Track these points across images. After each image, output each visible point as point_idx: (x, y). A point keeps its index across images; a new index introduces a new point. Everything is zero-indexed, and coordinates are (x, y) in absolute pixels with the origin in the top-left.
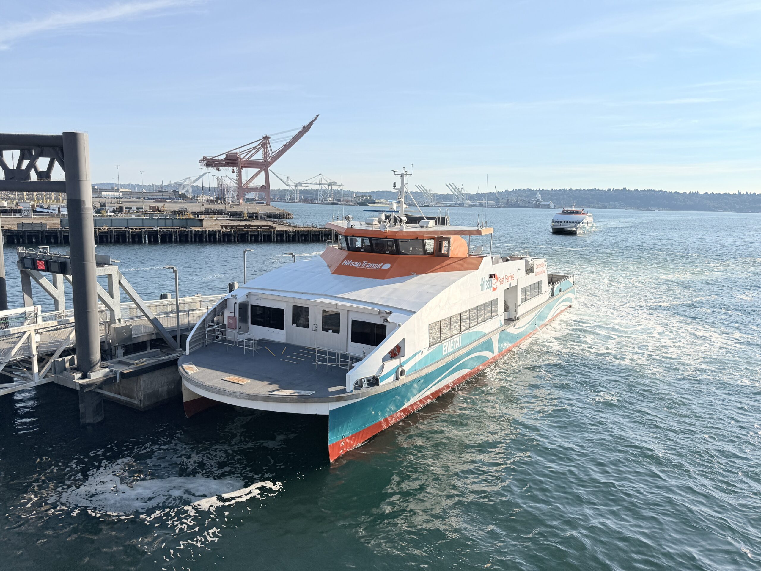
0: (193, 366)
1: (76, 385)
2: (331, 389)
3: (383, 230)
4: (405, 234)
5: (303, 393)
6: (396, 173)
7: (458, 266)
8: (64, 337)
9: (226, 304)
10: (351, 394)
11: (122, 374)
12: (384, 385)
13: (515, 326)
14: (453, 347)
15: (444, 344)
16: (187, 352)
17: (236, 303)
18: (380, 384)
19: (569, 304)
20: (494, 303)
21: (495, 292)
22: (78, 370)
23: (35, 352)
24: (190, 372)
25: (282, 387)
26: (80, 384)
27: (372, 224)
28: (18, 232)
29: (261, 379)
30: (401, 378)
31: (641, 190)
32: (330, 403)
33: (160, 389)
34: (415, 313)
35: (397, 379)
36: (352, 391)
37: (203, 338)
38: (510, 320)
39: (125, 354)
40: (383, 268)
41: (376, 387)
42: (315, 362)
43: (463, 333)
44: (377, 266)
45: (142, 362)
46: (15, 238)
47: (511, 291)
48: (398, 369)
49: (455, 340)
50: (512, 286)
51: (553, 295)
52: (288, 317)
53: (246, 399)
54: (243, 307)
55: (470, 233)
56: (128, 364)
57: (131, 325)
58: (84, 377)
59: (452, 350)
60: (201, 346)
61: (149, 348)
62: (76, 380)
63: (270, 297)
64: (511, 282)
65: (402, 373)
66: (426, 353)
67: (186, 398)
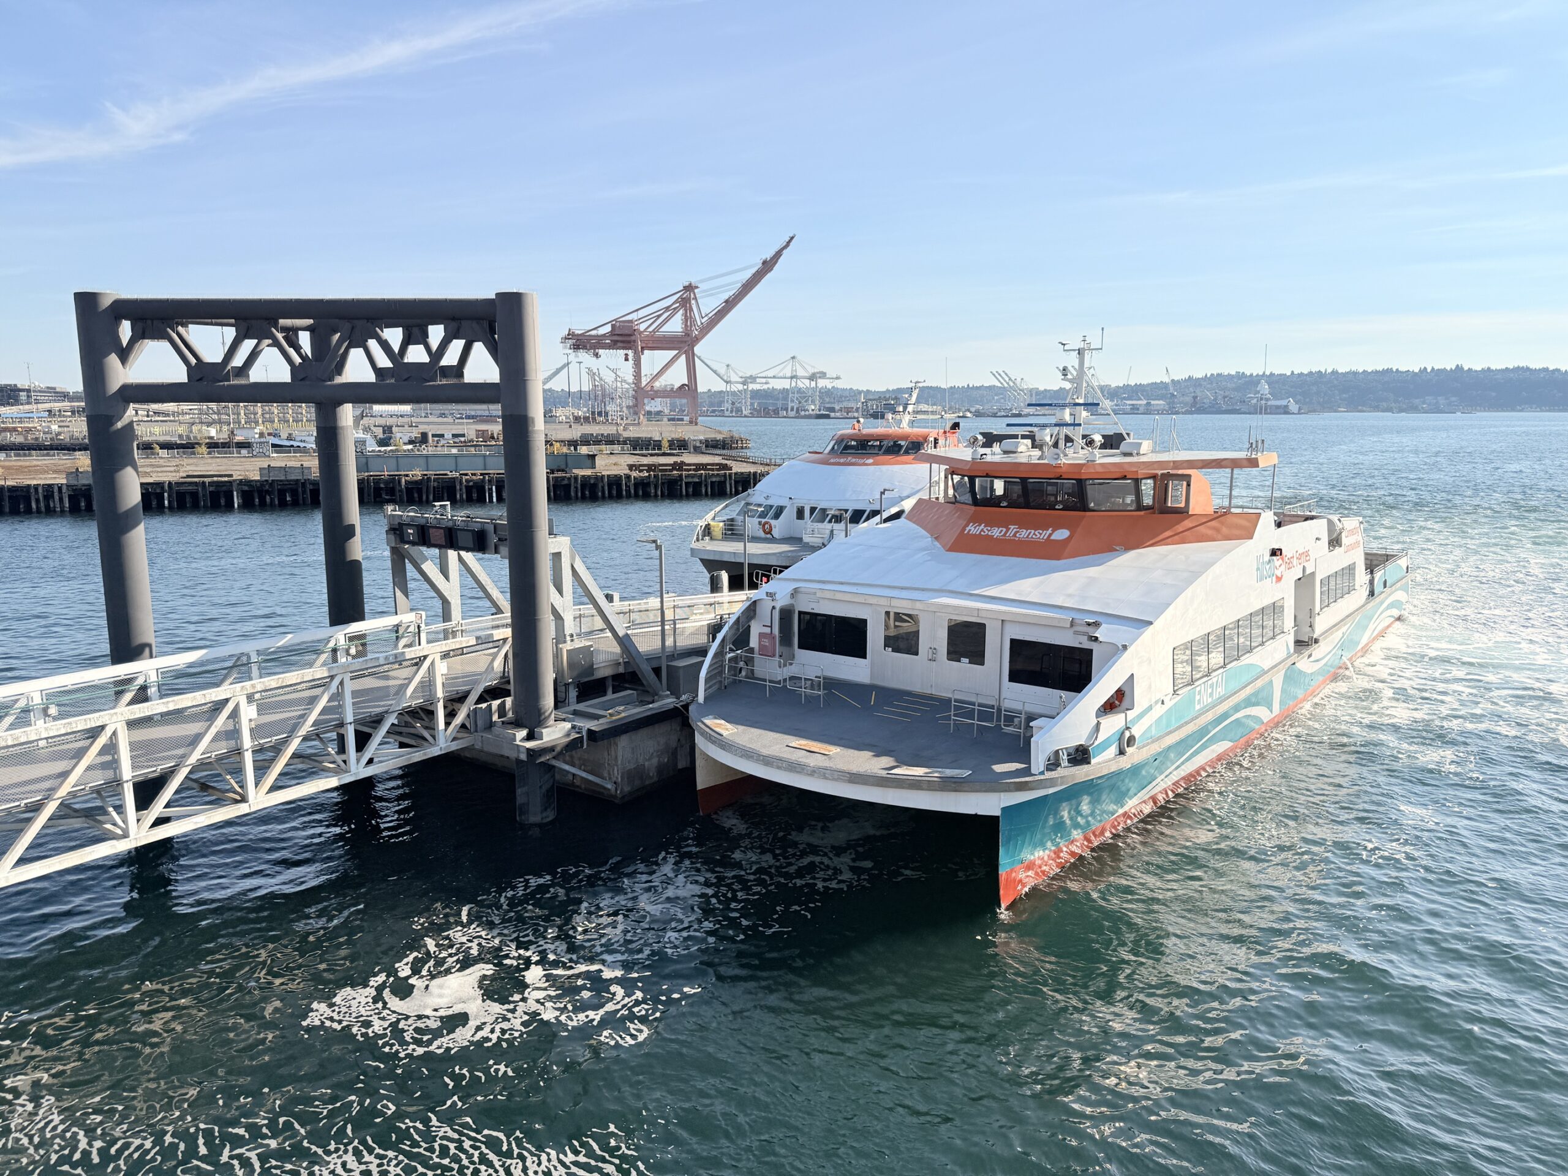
0: (723, 722)
1: (519, 751)
2: (999, 768)
3: (1054, 463)
4: (1100, 470)
5: (949, 772)
6: (1066, 347)
7: (1210, 532)
8: (482, 666)
9: (755, 611)
10: (1042, 777)
11: (590, 731)
12: (1099, 764)
13: (1310, 656)
14: (1211, 694)
15: (1198, 689)
16: (701, 698)
17: (774, 608)
18: (1093, 761)
19: (1396, 613)
20: (1275, 609)
21: (1279, 585)
22: (517, 724)
23: (440, 694)
24: (725, 733)
25: (902, 762)
26: (528, 749)
27: (1015, 452)
28: (262, 483)
29: (859, 747)
30: (1129, 750)
31: (1499, 368)
32: (1002, 794)
33: (647, 764)
34: (1151, 623)
35: (1122, 752)
36: (1042, 773)
37: (721, 672)
38: (1301, 644)
39: (580, 699)
40: (1053, 537)
41: (1085, 767)
42: (949, 718)
43: (1229, 666)
44: (1040, 535)
45: (619, 713)
46: (256, 495)
47: (1304, 582)
48: (1123, 733)
49: (1215, 680)
50: (1308, 572)
51: (1372, 593)
52: (875, 636)
53: (844, 781)
54: (786, 614)
55: (1235, 464)
56: (596, 717)
57: (591, 646)
58: (530, 737)
59: (1210, 700)
60: (717, 686)
61: (610, 690)
62: (518, 742)
63: (839, 596)
64: (1306, 564)
65: (1131, 741)
66: (1169, 704)
67: (703, 780)
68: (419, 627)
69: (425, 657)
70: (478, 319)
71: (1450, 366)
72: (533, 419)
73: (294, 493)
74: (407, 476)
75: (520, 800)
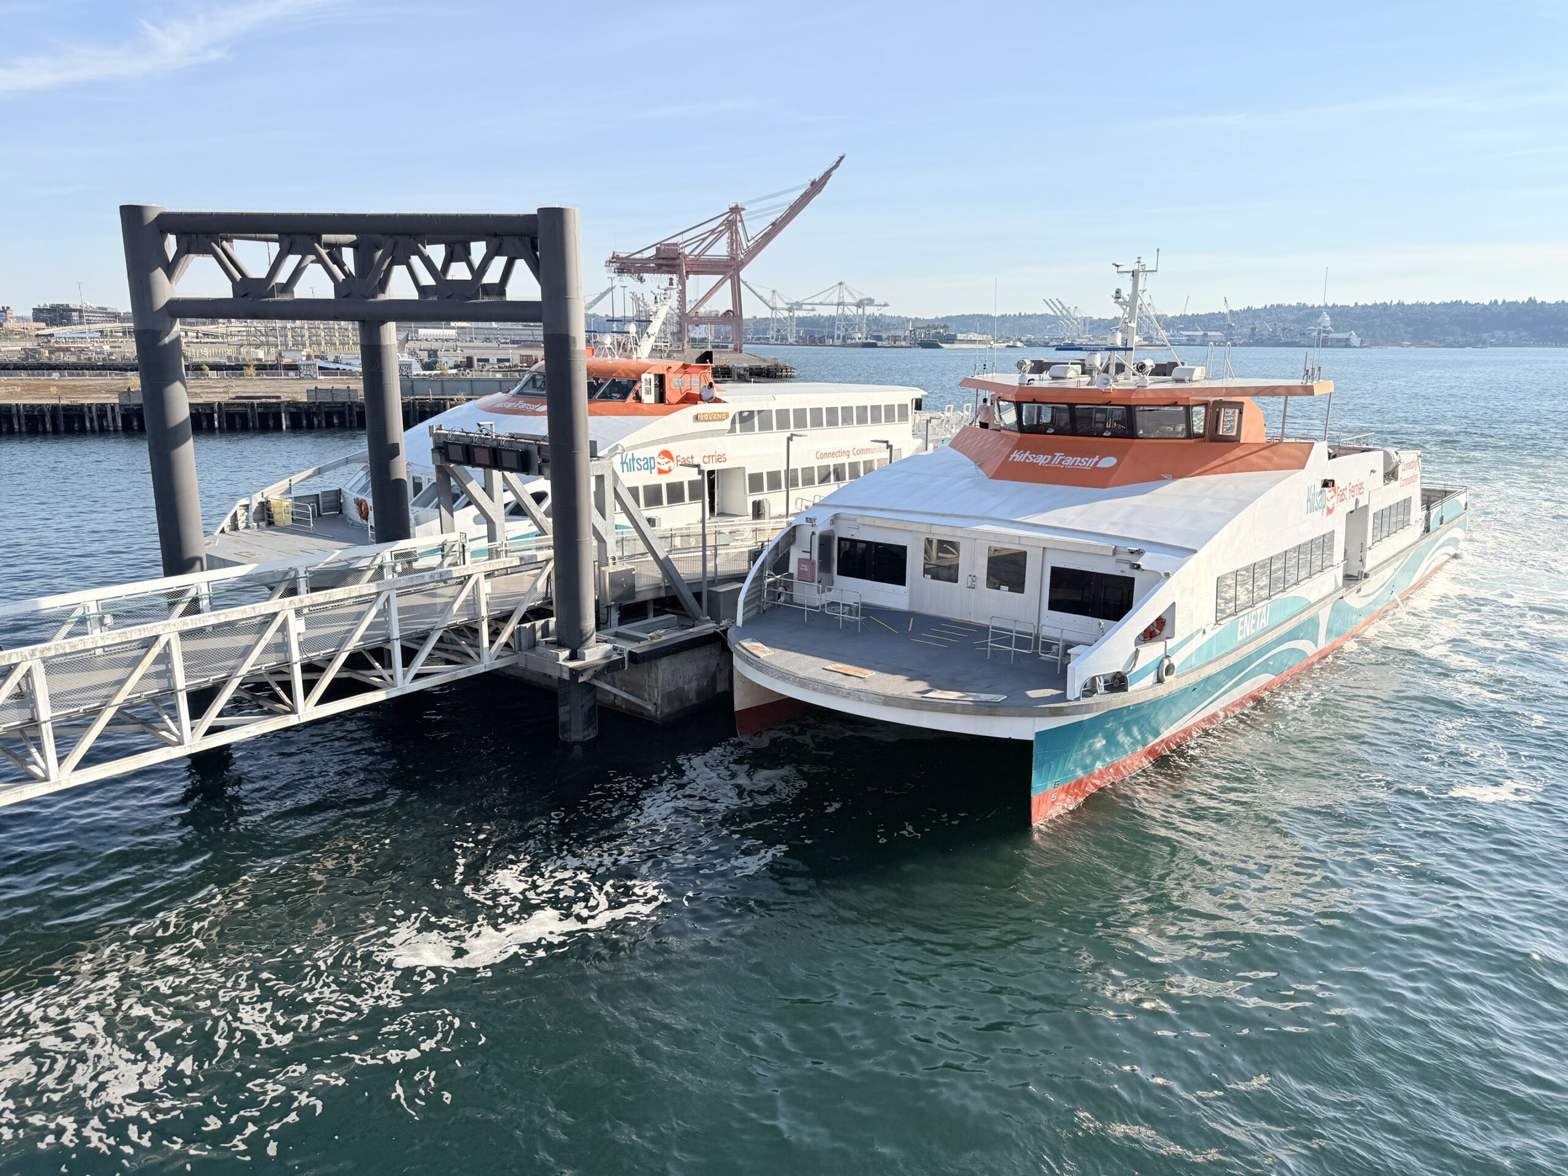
0: (760, 645)
1: (561, 670)
2: (1033, 694)
3: (1103, 388)
4: (1150, 396)
5: (984, 697)
7: (1261, 462)
8: (525, 588)
9: (794, 536)
10: (1077, 703)
11: (631, 653)
12: (1136, 691)
13: (1359, 591)
14: (1255, 626)
15: (1241, 619)
16: (739, 621)
17: (813, 533)
18: (1130, 689)
19: (1452, 550)
20: (1325, 542)
21: (1330, 517)
22: (560, 644)
23: (484, 613)
24: (762, 656)
25: (935, 686)
26: (571, 669)
27: (1064, 378)
28: (310, 405)
29: (894, 671)
30: (1168, 679)
32: (1037, 719)
33: (686, 687)
34: (1195, 552)
35: (1160, 681)
36: (1078, 699)
37: (759, 597)
38: (1350, 578)
39: (622, 621)
40: (1099, 465)
41: (1122, 695)
42: (986, 645)
43: (1274, 598)
44: (1087, 463)
45: (660, 636)
46: (304, 417)
47: (1356, 515)
48: (1162, 661)
49: (1259, 611)
50: (1361, 505)
51: (1427, 530)
52: (914, 563)
53: (879, 703)
54: (825, 541)
55: (1289, 391)
56: (638, 640)
57: (633, 569)
58: (573, 657)
59: (1253, 631)
60: (755, 611)
61: (651, 614)
62: (560, 662)
63: (878, 523)
64: (1359, 497)
65: (1170, 669)
66: (1210, 634)
67: (740, 702)
68: (463, 546)
69: (470, 576)
70: (520, 235)
71: (1522, 298)
72: (574, 339)
74: (452, 400)
75: (563, 718)
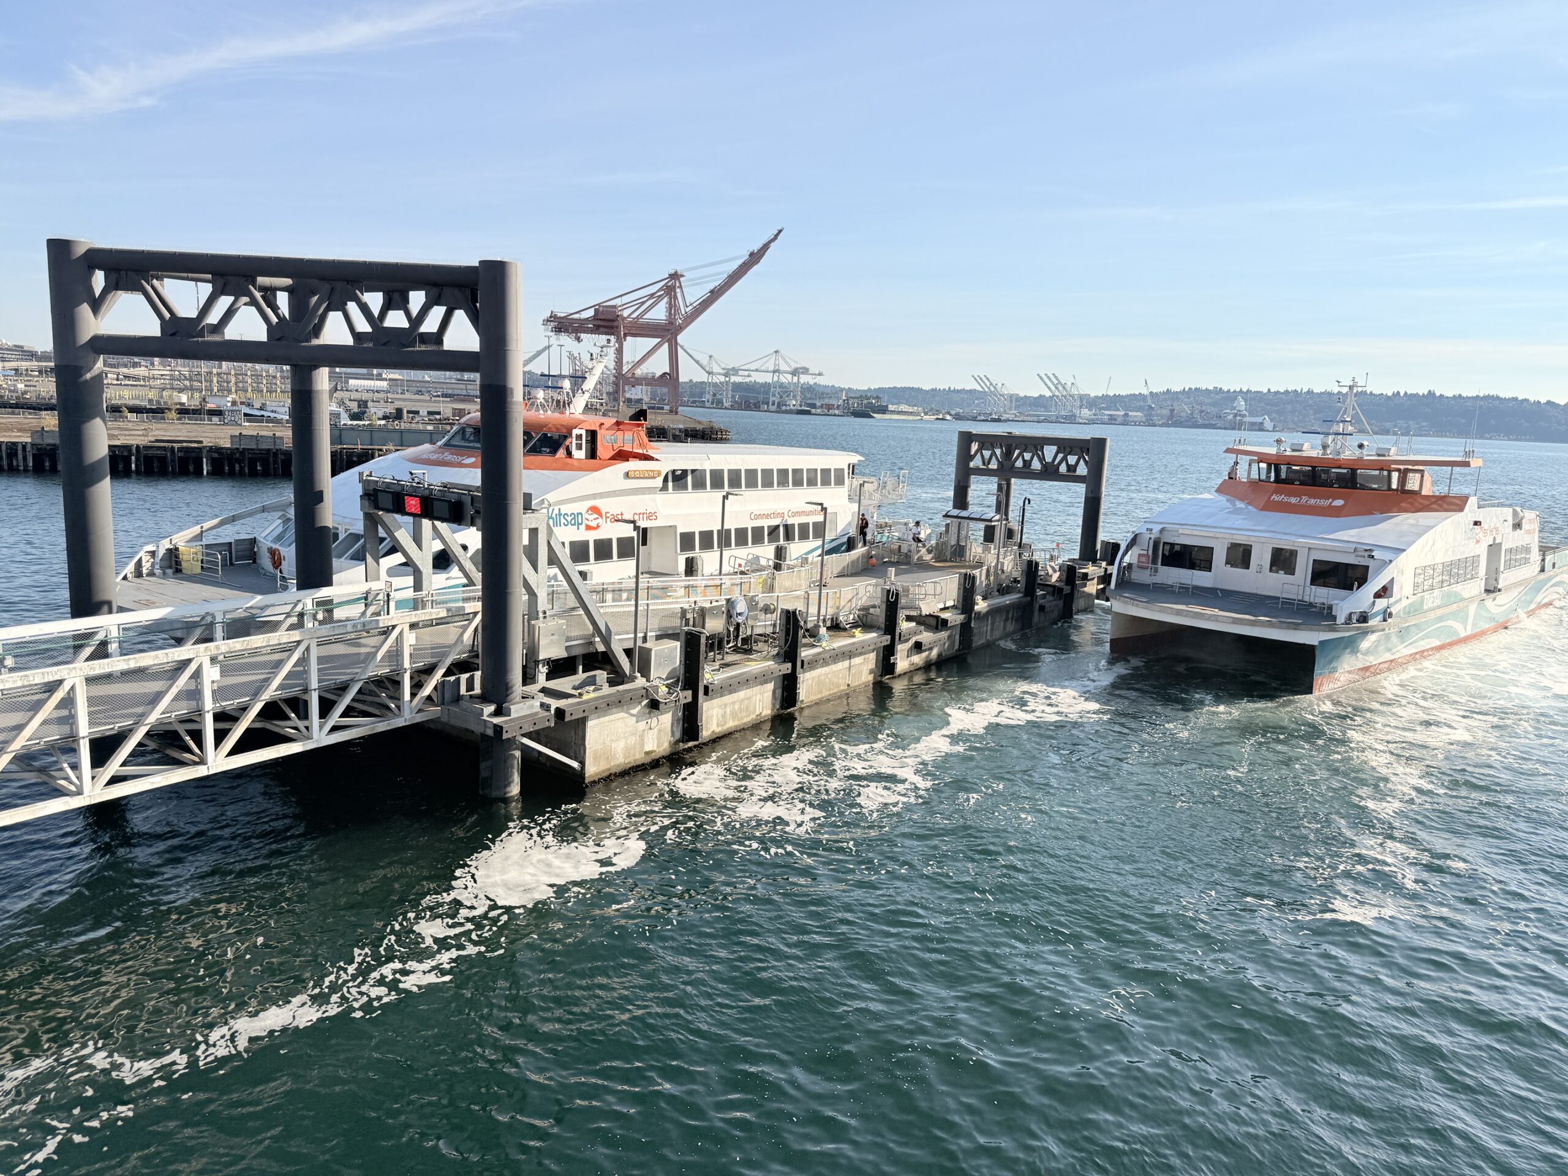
1: (486, 726)
8: (451, 639)
11: (558, 710)
22: (484, 698)
23: (407, 664)
26: (495, 726)
28: (233, 451)
33: (613, 745)
39: (549, 677)
45: (588, 693)
46: (226, 463)
56: (566, 696)
58: (498, 713)
61: (580, 670)
62: (485, 718)
64: (1496, 536)
68: (388, 595)
69: (394, 627)
70: (459, 286)
71: (1422, 391)
72: (512, 390)
73: (265, 462)
74: (381, 450)
75: (485, 775)
